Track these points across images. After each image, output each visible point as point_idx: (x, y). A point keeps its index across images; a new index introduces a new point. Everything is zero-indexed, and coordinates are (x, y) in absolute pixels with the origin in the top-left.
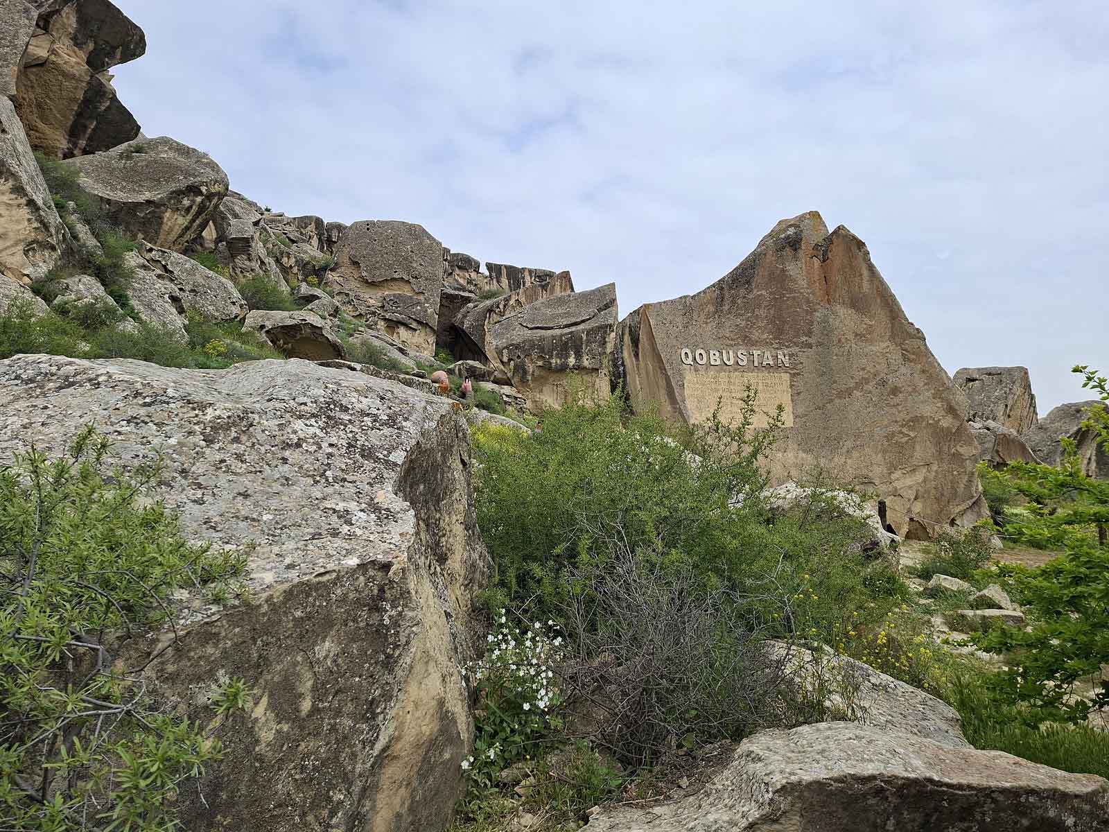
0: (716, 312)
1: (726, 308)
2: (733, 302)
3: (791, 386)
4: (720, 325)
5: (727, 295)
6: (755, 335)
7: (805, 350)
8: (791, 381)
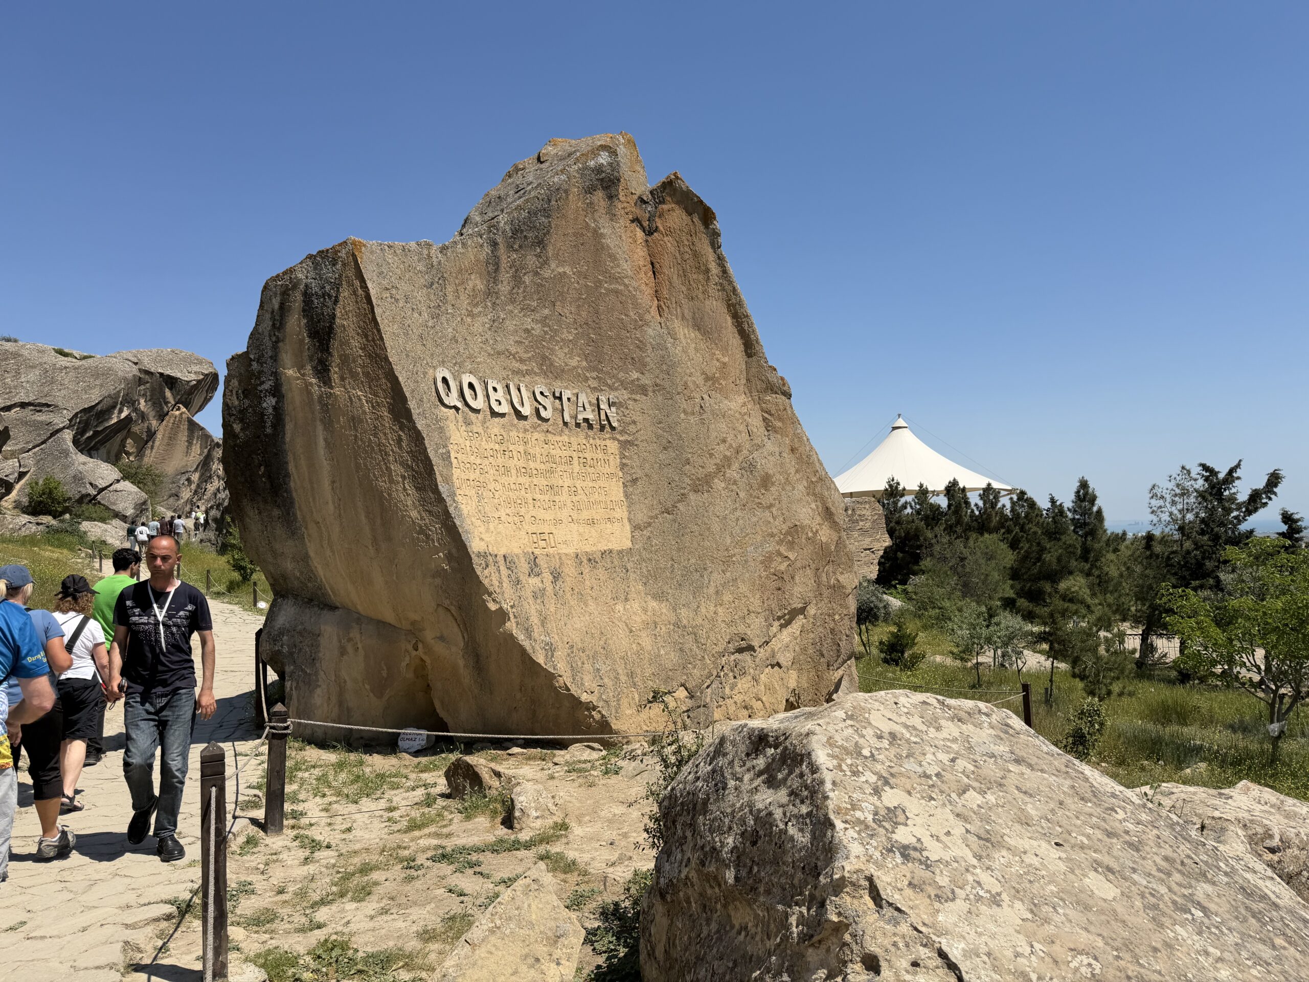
0: (489, 293)
1: (504, 288)
2: (517, 280)
3: (623, 466)
4: (496, 325)
5: (504, 263)
6: (560, 357)
7: (638, 397)
8: (623, 457)
